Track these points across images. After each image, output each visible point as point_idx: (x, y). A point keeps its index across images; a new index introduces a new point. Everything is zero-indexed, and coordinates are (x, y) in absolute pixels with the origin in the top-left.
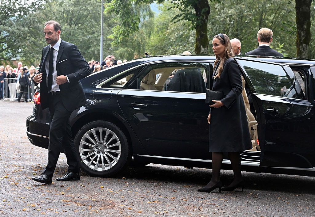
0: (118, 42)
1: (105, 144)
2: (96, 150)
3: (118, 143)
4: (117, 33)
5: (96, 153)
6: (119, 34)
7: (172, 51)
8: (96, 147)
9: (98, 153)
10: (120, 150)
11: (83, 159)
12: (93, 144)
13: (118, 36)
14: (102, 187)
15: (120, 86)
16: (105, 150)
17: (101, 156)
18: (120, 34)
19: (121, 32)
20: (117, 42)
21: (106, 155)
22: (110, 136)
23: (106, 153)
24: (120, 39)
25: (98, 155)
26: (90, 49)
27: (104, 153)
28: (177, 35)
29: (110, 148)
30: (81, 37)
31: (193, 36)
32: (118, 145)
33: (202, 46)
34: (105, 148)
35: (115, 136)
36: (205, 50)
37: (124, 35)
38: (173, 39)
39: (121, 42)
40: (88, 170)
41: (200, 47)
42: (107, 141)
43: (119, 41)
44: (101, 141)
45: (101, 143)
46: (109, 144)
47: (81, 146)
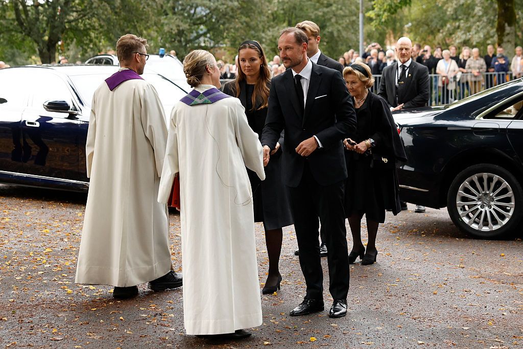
0: (382, 22)
1: (491, 195)
2: (480, 203)
3: (510, 194)
4: (380, 9)
5: (479, 207)
6: (383, 10)
7: (449, 28)
8: (479, 199)
9: (482, 207)
10: (513, 203)
11: (462, 216)
12: (475, 196)
13: (382, 13)
14: (503, 254)
15: (509, 116)
16: (492, 203)
17: (486, 211)
18: (385, 11)
19: (385, 7)
20: (380, 21)
21: (494, 209)
22: (499, 183)
23: (493, 207)
24: (384, 17)
25: (483, 210)
26: (327, 30)
27: (490, 207)
28: (456, 4)
29: (498, 201)
30: (312, 12)
31: (480, 6)
32: (509, 196)
33: (506, 25)
34: (493, 200)
35: (505, 184)
36: (511, 29)
37: (389, 11)
38: (450, 11)
39: (385, 21)
40: (470, 231)
41: (504, 25)
42: (494, 191)
43: (383, 20)
44: (486, 192)
45: (486, 194)
46: (497, 195)
47: (458, 198)
